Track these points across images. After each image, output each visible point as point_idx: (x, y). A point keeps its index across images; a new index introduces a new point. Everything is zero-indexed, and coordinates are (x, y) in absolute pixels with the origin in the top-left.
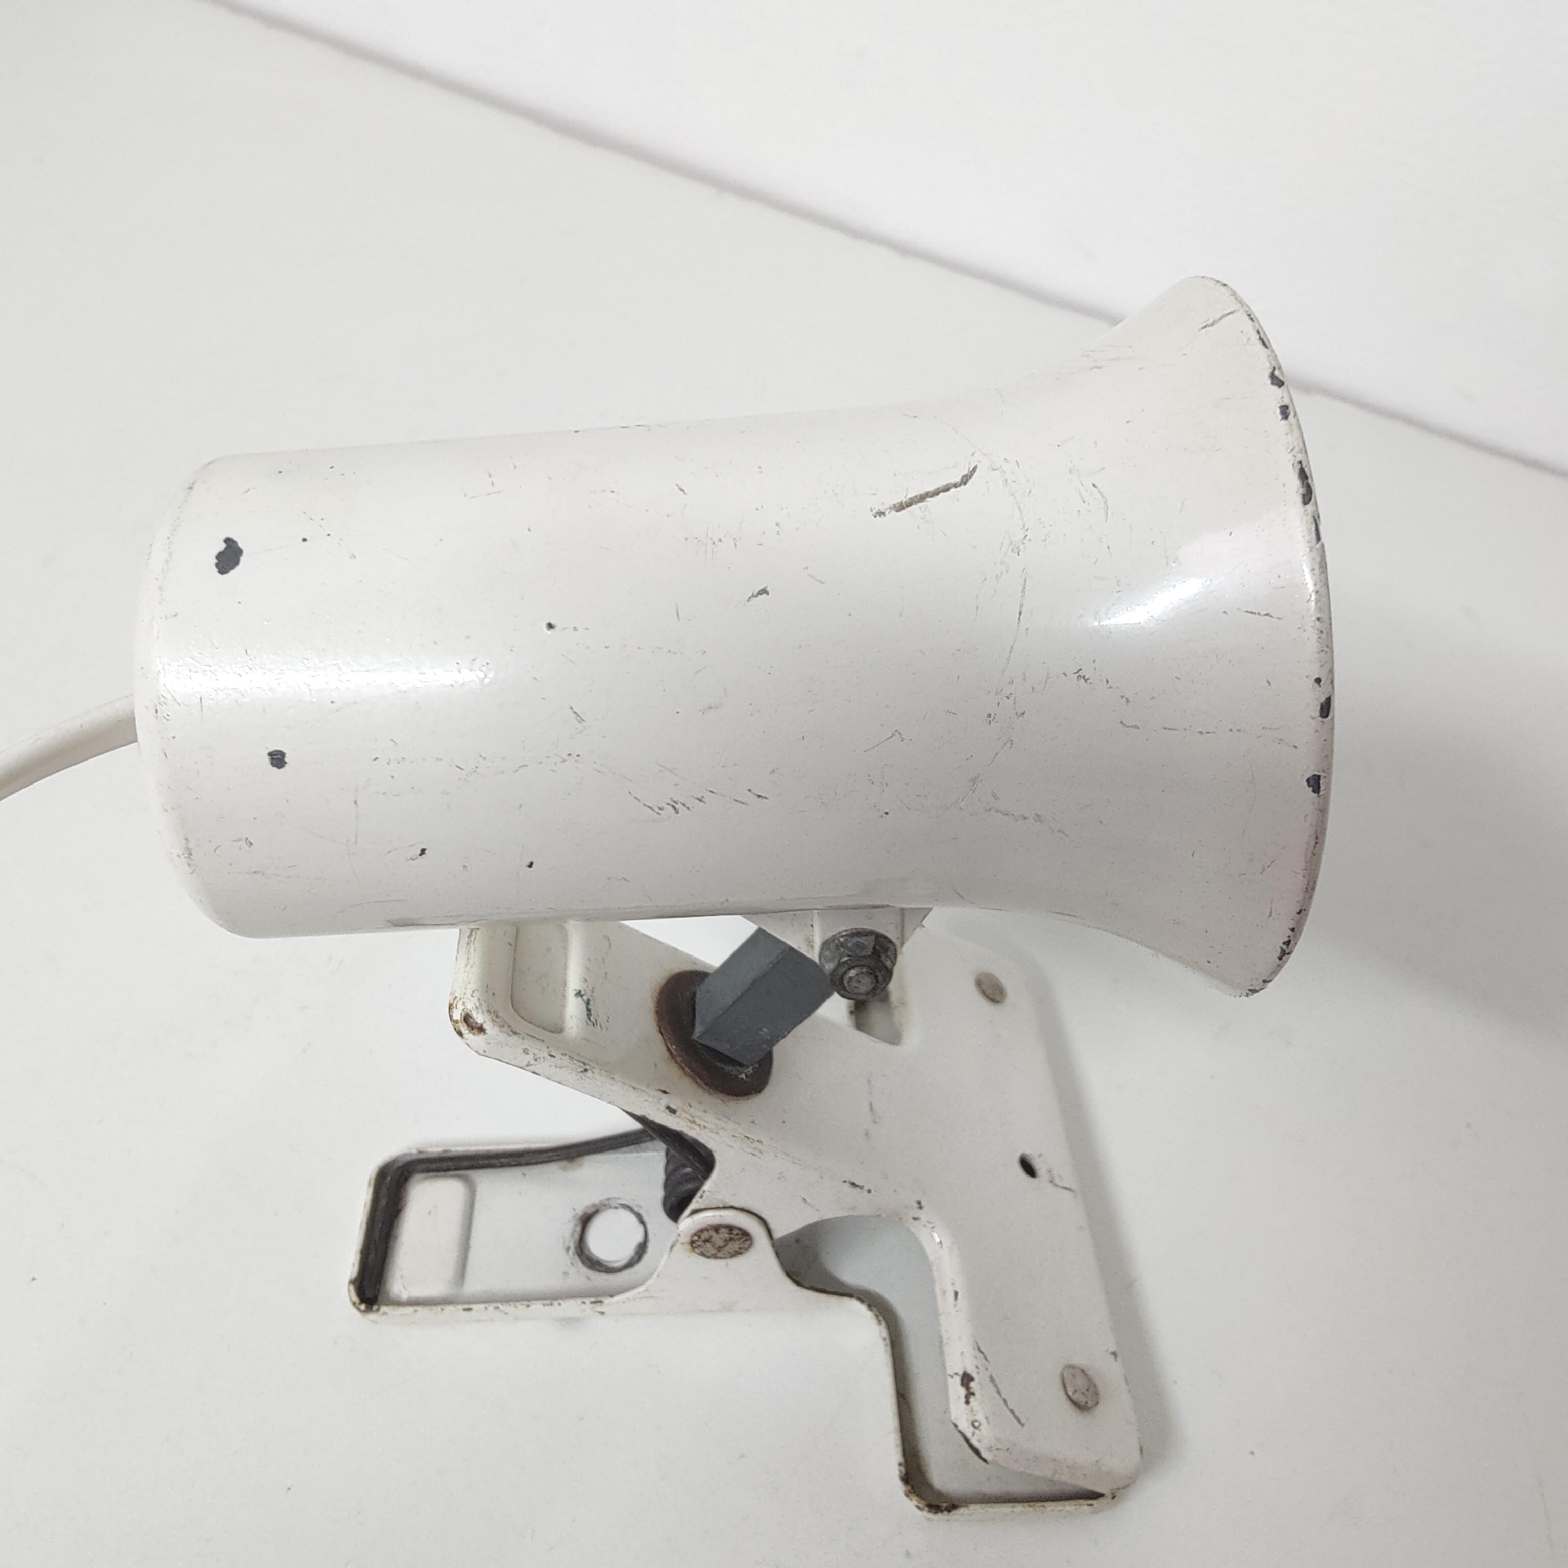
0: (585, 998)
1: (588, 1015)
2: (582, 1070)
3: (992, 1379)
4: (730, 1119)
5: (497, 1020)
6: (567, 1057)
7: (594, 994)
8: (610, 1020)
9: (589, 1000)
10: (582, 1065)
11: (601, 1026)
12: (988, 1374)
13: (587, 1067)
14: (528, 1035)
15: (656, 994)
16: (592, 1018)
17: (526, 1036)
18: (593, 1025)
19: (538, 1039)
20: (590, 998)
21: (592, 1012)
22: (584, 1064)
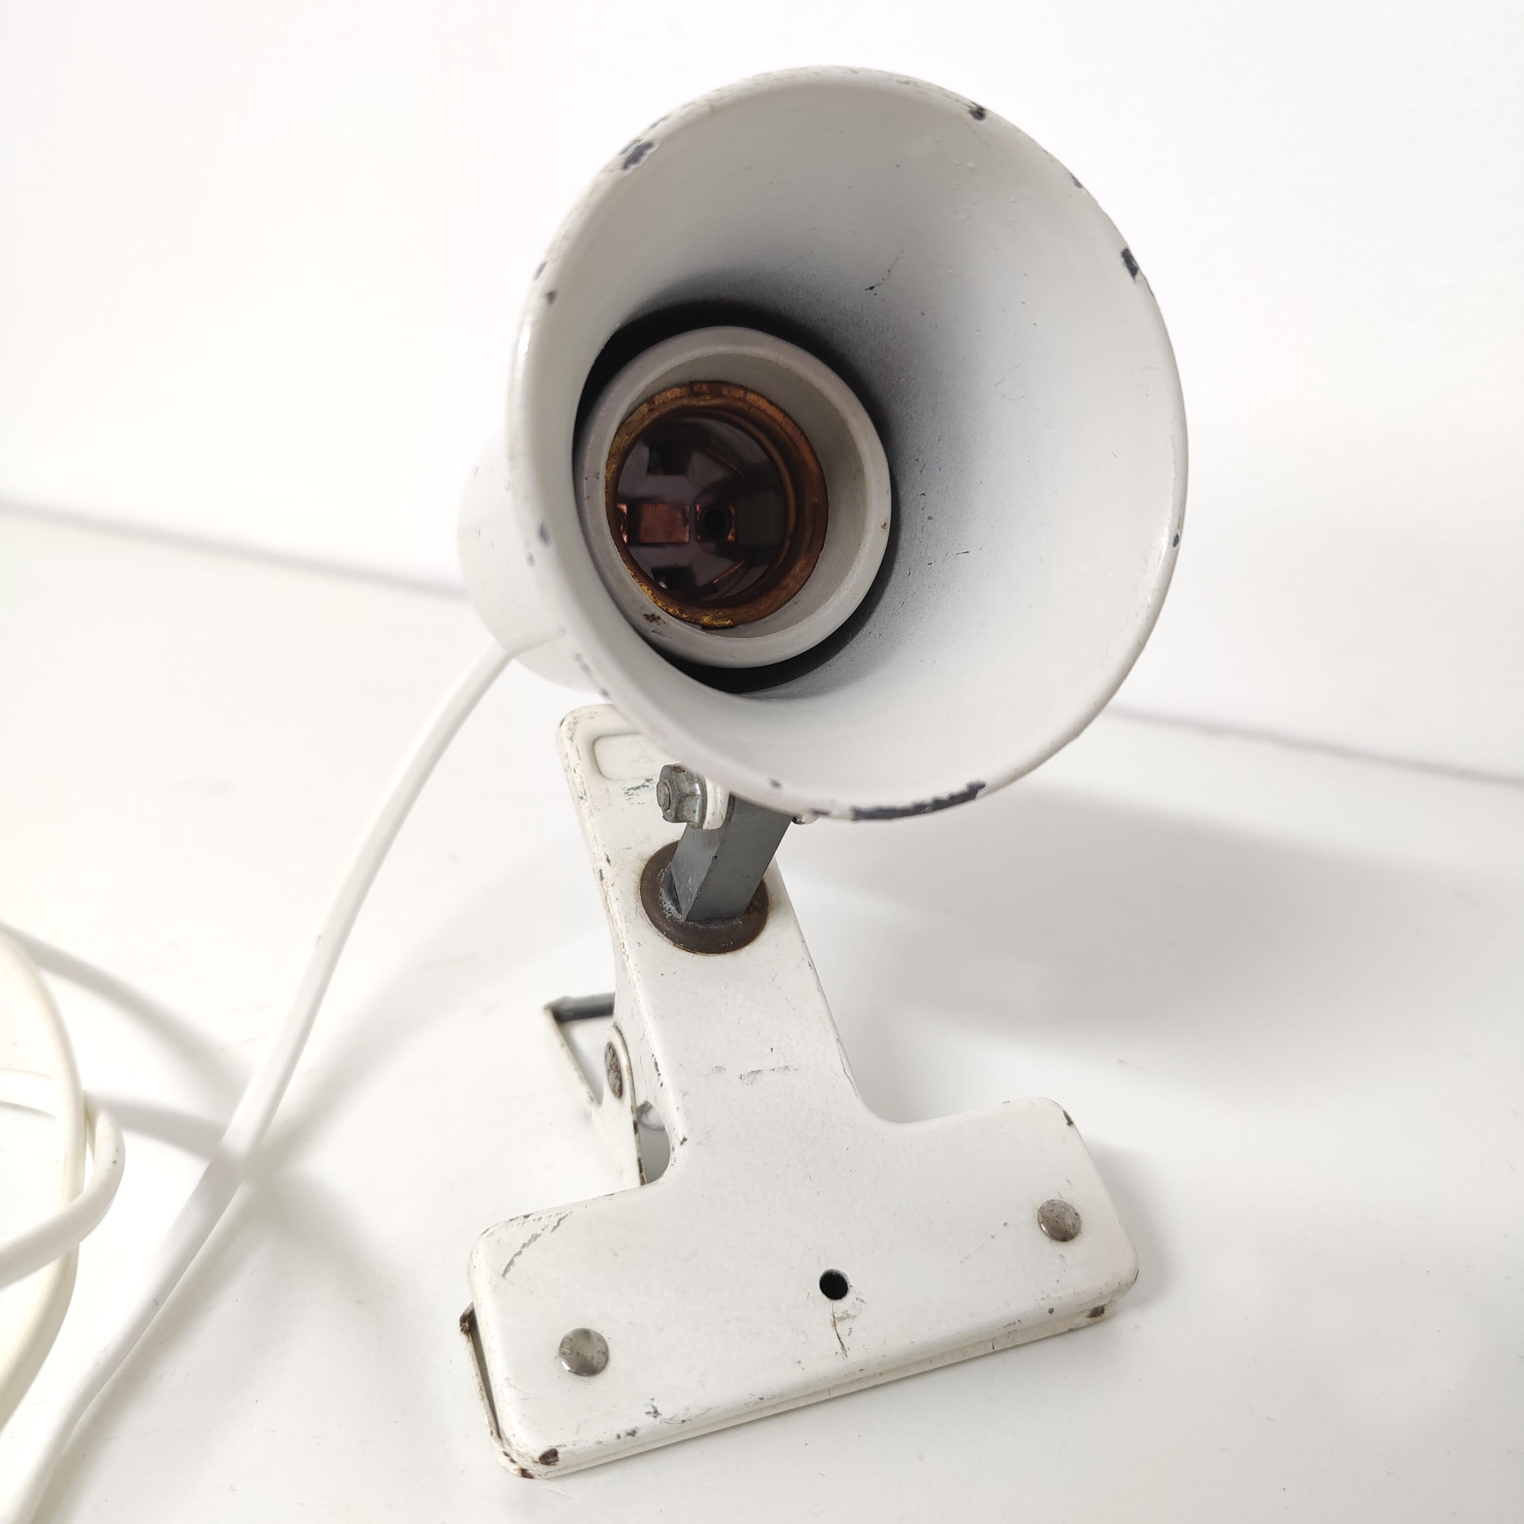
2: (581, 796)
3: (535, 1237)
4: (626, 922)
5: (572, 725)
6: (581, 780)
10: (583, 792)
12: (540, 1231)
13: (584, 797)
14: (577, 748)
17: (575, 746)
19: (579, 755)
22: (585, 794)
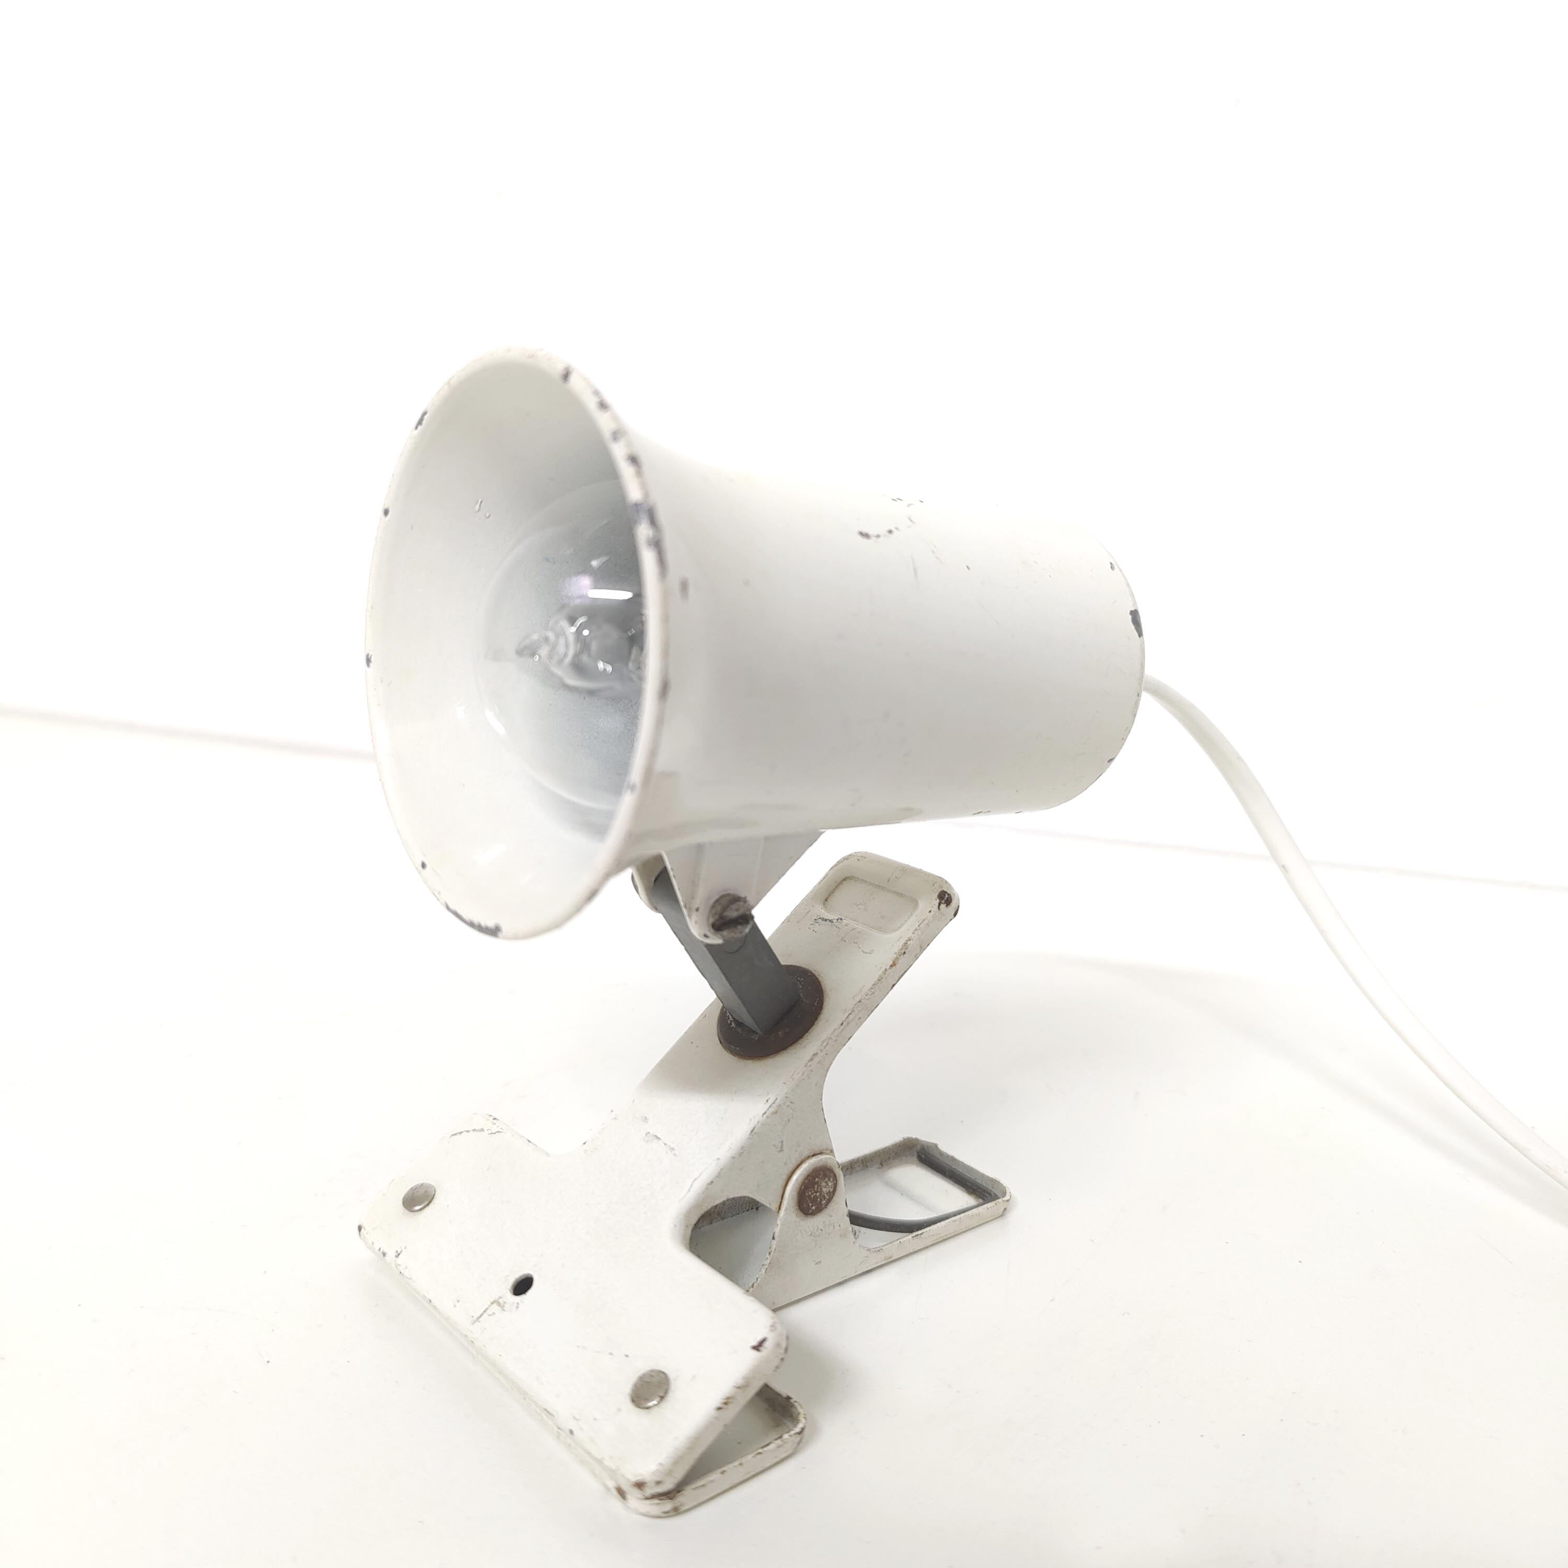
0: (835, 921)
1: (823, 918)
3: (482, 1130)
7: (835, 927)
8: (814, 932)
9: (833, 922)
11: (813, 924)
12: (487, 1129)
15: (817, 974)
16: (820, 920)
18: (816, 920)
20: (833, 924)
21: (824, 922)
